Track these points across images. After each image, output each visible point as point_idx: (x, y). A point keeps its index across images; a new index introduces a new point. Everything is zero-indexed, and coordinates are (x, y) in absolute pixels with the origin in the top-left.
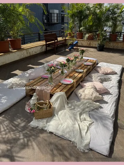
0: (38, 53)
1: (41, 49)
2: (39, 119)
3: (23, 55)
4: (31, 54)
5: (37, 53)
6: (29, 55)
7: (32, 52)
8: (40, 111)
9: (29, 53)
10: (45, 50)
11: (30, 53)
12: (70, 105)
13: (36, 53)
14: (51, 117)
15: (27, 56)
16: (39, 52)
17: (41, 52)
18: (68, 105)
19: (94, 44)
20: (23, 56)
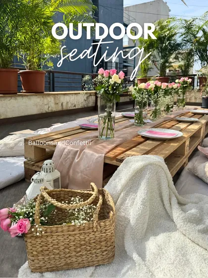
0: (80, 107)
1: (85, 100)
2: (48, 270)
3: (46, 107)
4: (65, 108)
5: (77, 107)
6: (60, 108)
7: (67, 103)
8: (54, 228)
9: (60, 104)
10: (94, 105)
11: (62, 104)
12: (193, 211)
13: (75, 106)
14: (109, 263)
15: (54, 110)
16: (81, 105)
17: (86, 106)
18: (184, 211)
19: (193, 98)
20: (45, 109)
